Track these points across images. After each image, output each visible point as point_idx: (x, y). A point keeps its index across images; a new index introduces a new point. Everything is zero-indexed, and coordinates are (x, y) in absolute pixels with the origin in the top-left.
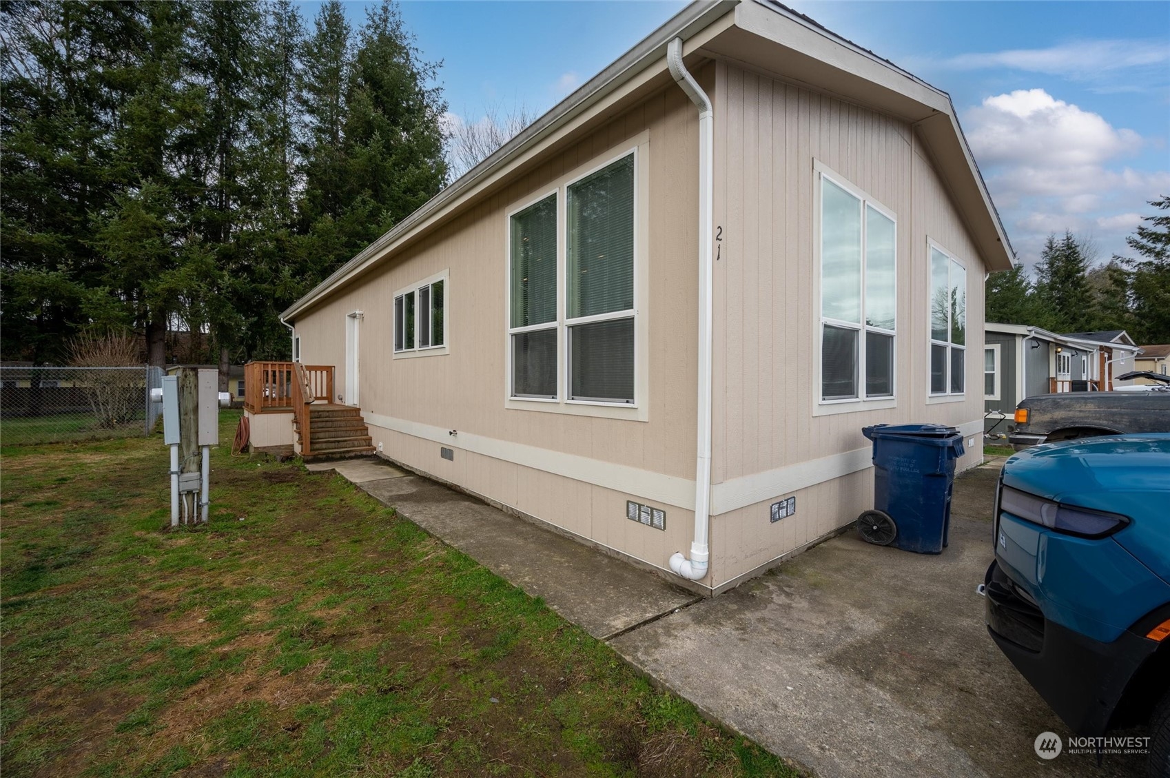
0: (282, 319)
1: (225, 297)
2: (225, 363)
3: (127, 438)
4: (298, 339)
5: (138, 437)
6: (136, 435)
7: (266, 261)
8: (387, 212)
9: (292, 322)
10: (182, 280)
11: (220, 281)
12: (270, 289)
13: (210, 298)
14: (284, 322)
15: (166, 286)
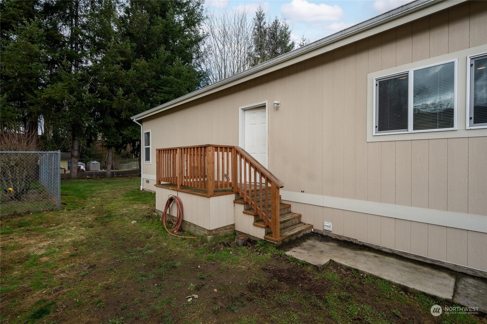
0: (135, 119)
1: (86, 105)
2: (76, 150)
3: (43, 211)
4: (148, 134)
5: (52, 210)
6: (51, 209)
7: (106, 85)
8: (179, 58)
9: (141, 121)
10: (58, 92)
11: (83, 94)
12: (109, 103)
13: (77, 106)
14: (136, 121)
15: (47, 96)
